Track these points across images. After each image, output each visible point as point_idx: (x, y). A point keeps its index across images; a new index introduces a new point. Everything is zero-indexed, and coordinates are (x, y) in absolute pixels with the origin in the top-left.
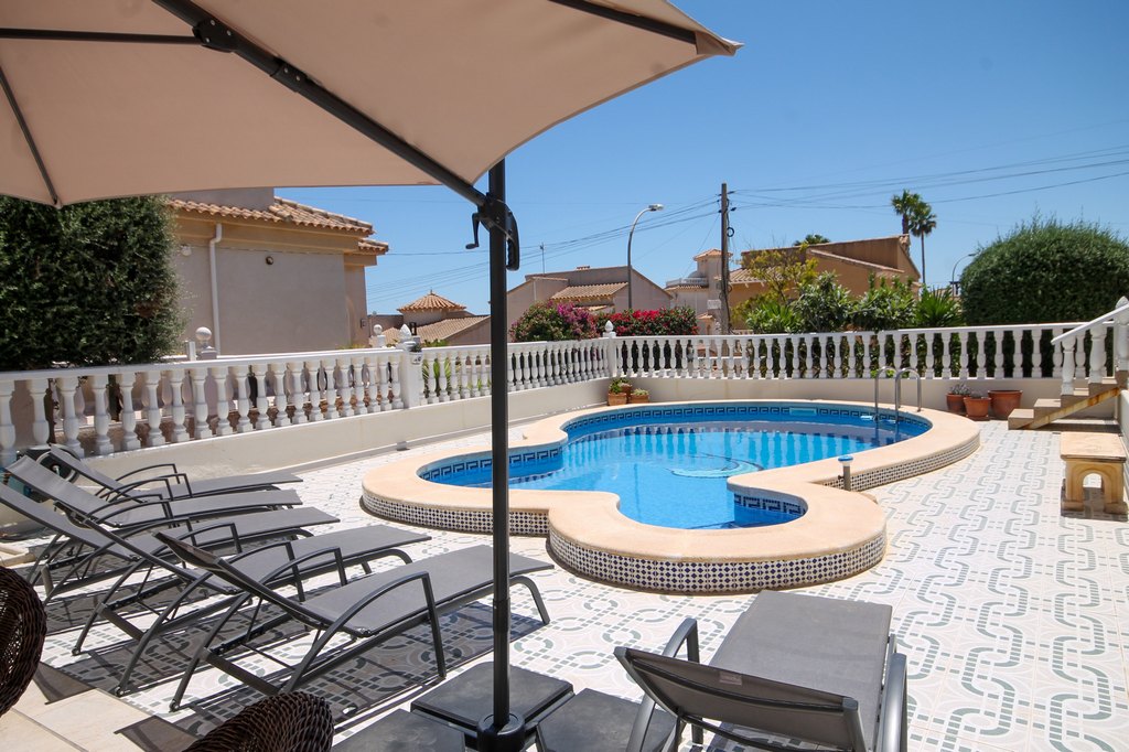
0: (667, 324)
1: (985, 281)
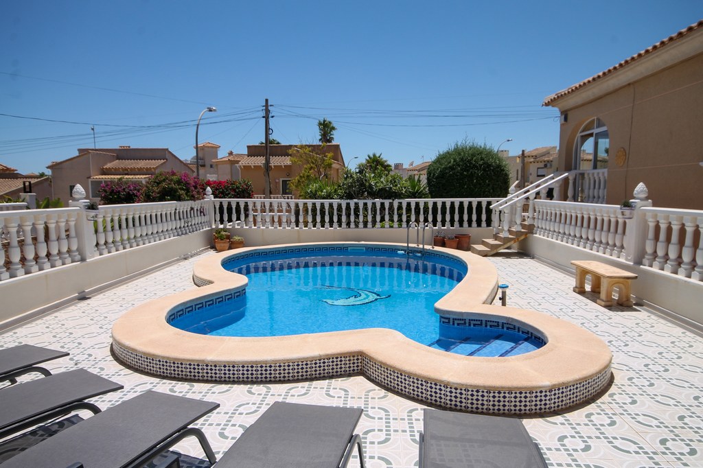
0: (234, 190)
1: (446, 173)
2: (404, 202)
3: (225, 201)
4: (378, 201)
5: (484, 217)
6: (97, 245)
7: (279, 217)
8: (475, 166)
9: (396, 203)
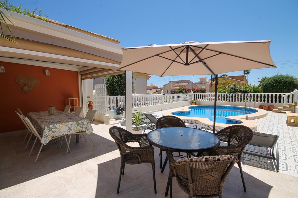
0: (201, 91)
1: (267, 85)
2: (249, 94)
3: (196, 94)
4: (240, 94)
5: (278, 100)
6: (165, 101)
7: (212, 98)
8: (279, 82)
9: (246, 94)
